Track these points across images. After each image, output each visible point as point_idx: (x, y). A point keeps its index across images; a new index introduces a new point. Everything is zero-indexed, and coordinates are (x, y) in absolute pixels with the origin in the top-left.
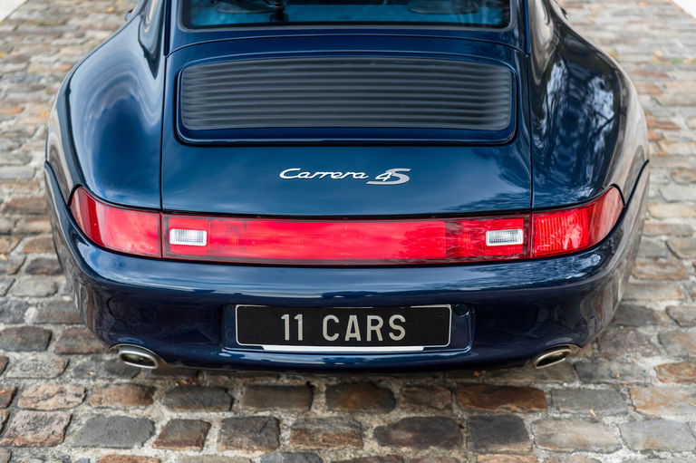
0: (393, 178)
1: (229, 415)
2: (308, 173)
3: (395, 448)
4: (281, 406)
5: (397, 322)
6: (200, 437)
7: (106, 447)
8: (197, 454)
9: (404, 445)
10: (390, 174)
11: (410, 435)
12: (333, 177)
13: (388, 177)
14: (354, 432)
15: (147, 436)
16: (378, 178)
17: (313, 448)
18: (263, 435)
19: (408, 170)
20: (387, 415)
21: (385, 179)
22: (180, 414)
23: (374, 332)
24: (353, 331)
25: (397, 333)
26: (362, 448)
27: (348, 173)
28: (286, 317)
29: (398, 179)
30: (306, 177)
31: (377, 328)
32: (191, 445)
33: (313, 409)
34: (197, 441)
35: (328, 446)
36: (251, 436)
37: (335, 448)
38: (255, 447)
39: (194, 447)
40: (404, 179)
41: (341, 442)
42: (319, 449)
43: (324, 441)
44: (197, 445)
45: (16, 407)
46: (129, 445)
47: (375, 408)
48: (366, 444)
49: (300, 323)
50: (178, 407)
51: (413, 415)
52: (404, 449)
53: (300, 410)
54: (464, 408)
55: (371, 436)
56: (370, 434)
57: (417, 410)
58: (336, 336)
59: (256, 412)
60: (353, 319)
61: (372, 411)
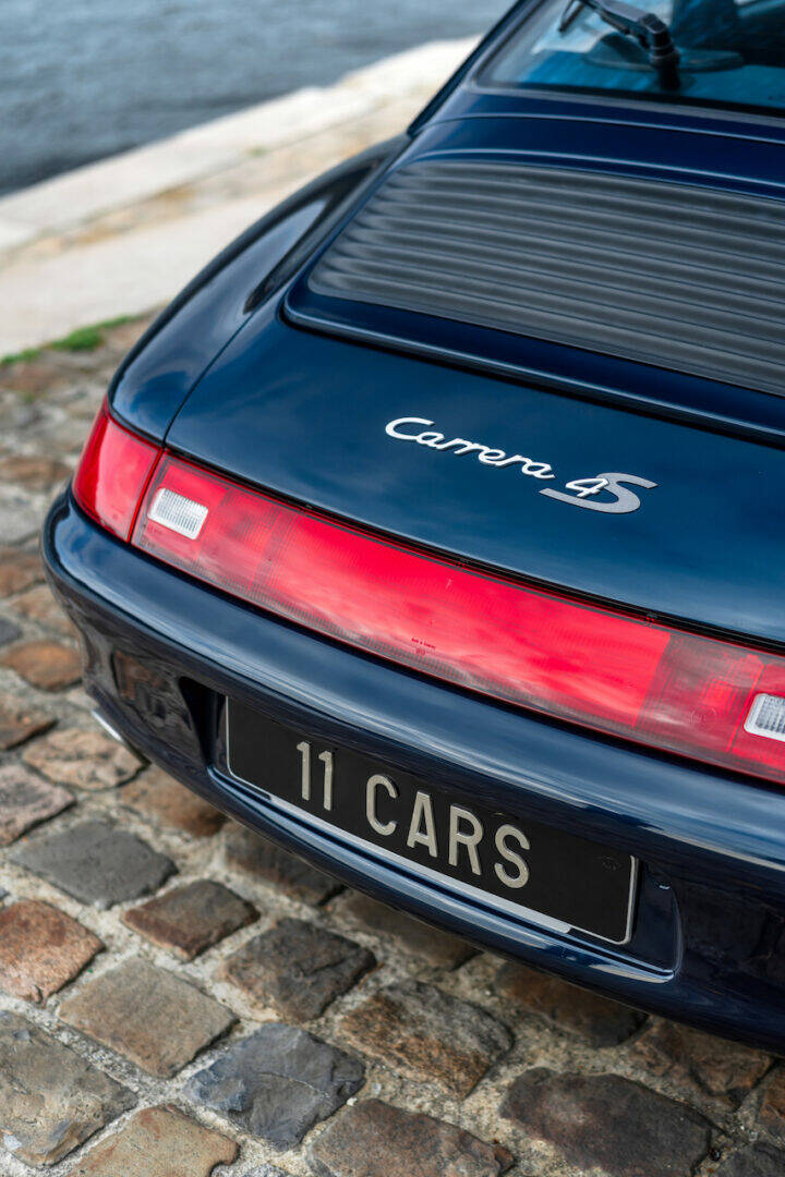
0: (605, 496)
1: (307, 913)
2: (440, 436)
3: (521, 1133)
4: (407, 939)
5: (511, 842)
6: (210, 934)
7: (54, 885)
8: (173, 965)
9: (546, 1136)
10: (604, 482)
11: (580, 1119)
12: (482, 458)
13: (594, 490)
14: (477, 1058)
15: (133, 893)
16: (570, 485)
17: (369, 1052)
18: (309, 982)
19: (649, 484)
20: (590, 1052)
21: (586, 491)
22: (234, 876)
23: (462, 848)
24: (423, 829)
25: (512, 870)
26: (460, 1102)
27: (517, 458)
28: (304, 747)
29: (613, 498)
30: (431, 443)
31: (471, 841)
32: (176, 943)
33: (462, 973)
34: (195, 941)
35: (400, 1063)
36: (285, 973)
37: (409, 1074)
38: (272, 1000)
39: (178, 951)
40: (628, 503)
41: (431, 1065)
42: (378, 1061)
43: (402, 1049)
44: (186, 948)
45: (19, 755)
46: (87, 897)
47: (577, 1024)
48: (480, 1094)
49: (329, 770)
50: (241, 862)
51: (642, 1077)
52: (538, 1145)
53: (432, 963)
54: (765, 1113)
55: (505, 1082)
56: (508, 1076)
57: (659, 1071)
58: (392, 826)
59: (355, 931)
60: (423, 800)
61: (567, 1028)
